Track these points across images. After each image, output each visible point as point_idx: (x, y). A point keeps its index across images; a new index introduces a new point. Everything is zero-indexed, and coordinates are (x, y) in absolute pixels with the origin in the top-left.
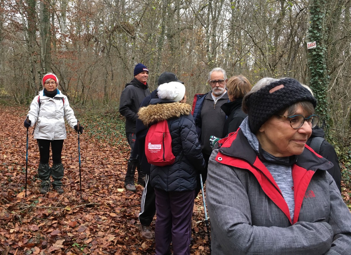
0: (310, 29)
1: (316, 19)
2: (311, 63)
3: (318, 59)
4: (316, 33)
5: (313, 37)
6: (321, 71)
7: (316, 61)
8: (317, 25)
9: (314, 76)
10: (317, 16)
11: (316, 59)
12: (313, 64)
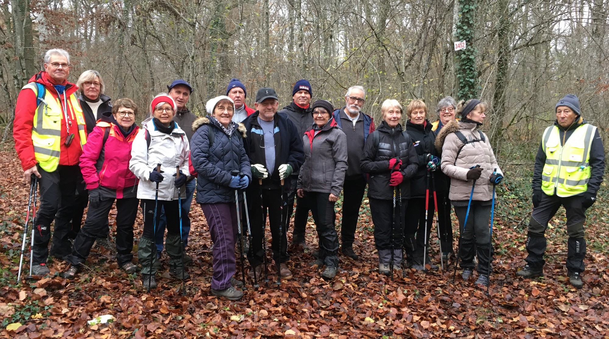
0: (459, 24)
1: (466, 11)
2: (460, 69)
3: (468, 64)
4: (467, 30)
5: (462, 35)
6: (472, 80)
7: (466, 68)
8: (467, 18)
9: (462, 87)
10: (467, 6)
11: (465, 65)
12: (461, 71)
